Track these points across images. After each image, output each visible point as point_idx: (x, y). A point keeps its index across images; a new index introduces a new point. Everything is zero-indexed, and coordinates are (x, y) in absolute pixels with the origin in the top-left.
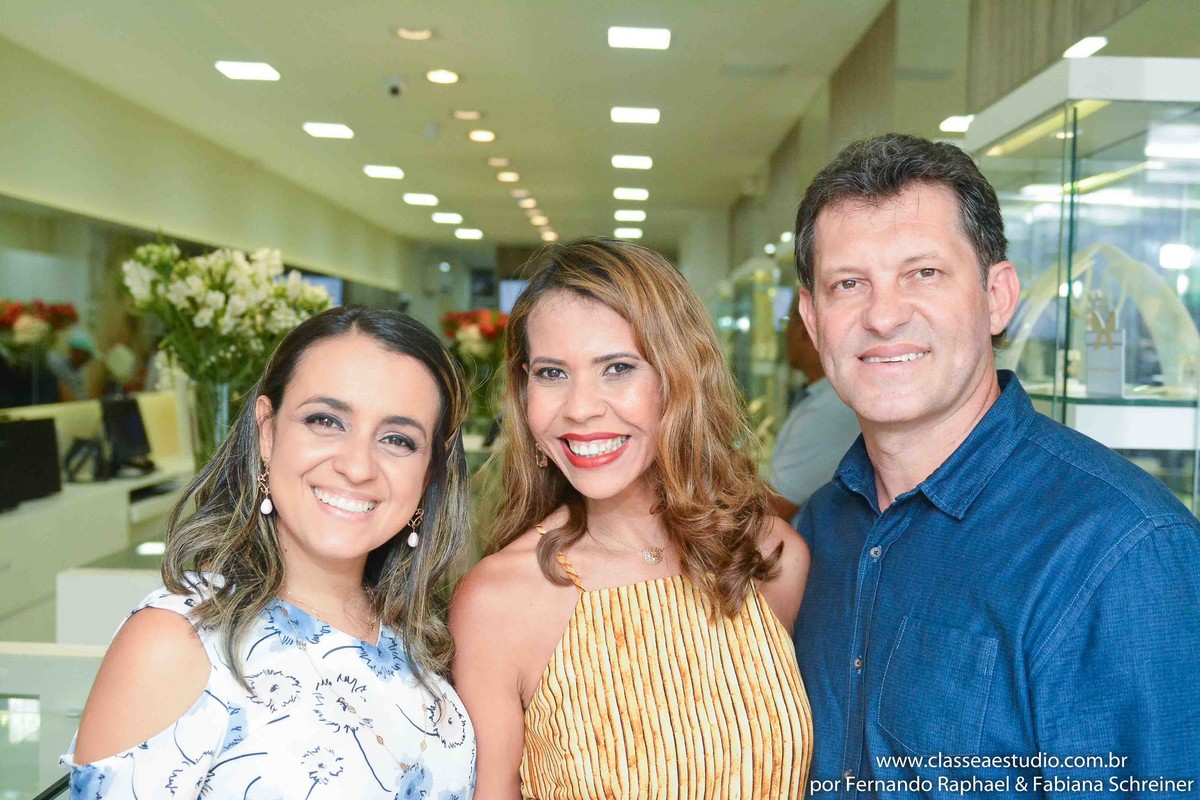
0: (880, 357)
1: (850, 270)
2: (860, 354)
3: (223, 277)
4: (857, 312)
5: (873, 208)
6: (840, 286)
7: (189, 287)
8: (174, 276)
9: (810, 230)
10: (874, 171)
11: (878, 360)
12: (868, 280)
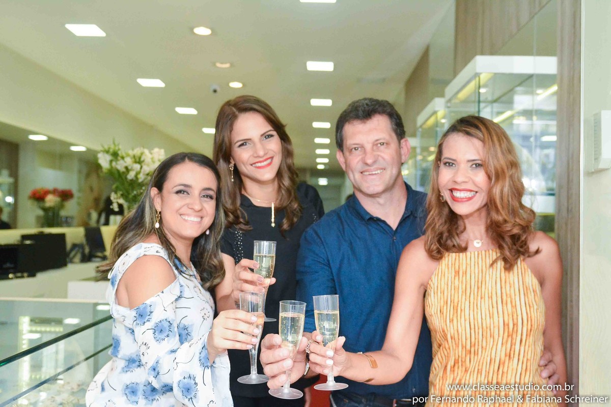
0: (368, 172)
1: (357, 144)
2: (361, 171)
3: (140, 158)
4: (360, 158)
5: (363, 124)
6: (354, 150)
7: (125, 162)
8: (119, 158)
9: (341, 131)
10: (363, 111)
11: (368, 173)
12: (363, 147)
